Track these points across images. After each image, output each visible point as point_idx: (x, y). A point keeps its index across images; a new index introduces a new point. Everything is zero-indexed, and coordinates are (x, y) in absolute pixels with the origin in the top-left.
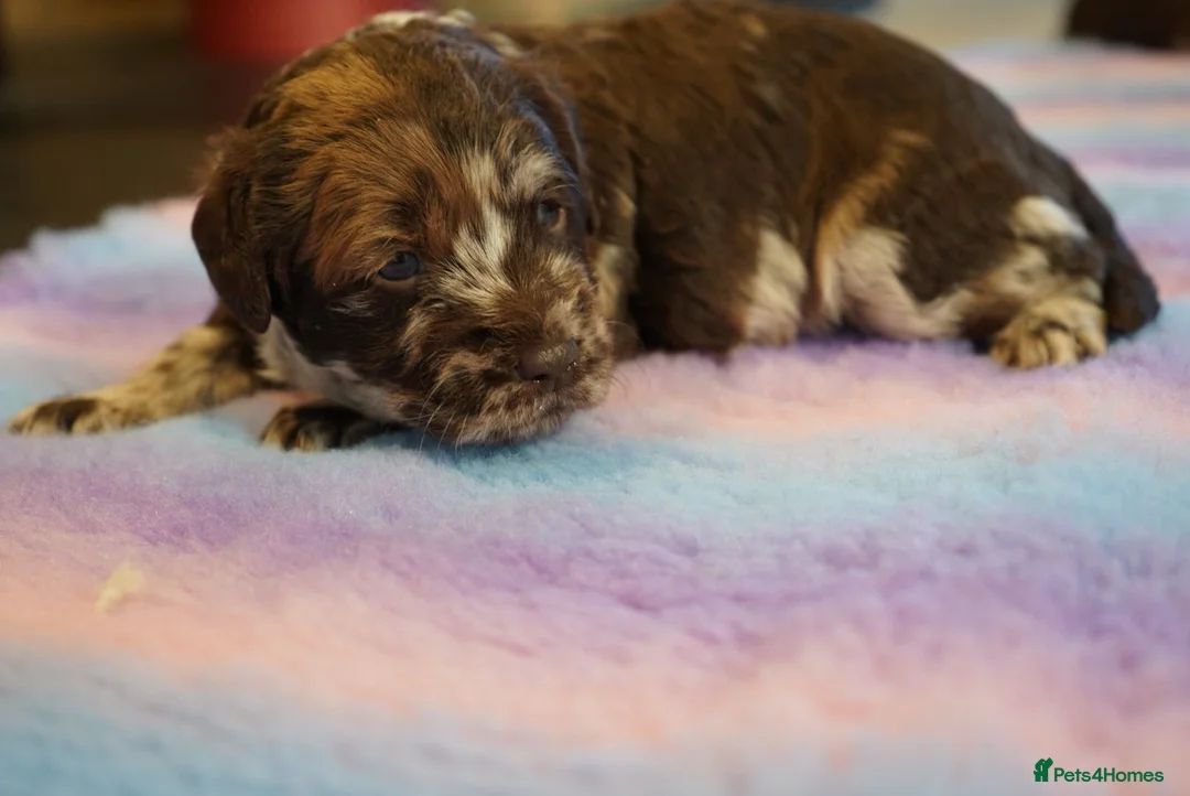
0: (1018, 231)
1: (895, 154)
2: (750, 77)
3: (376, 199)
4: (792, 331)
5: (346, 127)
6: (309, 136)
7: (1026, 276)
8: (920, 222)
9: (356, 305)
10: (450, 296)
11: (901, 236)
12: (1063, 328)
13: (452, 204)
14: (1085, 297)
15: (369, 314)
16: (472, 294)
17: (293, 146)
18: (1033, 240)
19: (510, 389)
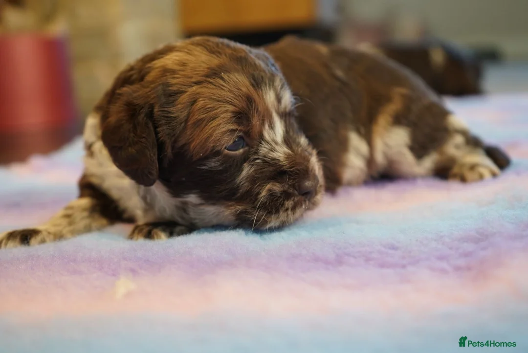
0: (451, 128)
3: (226, 111)
5: (204, 78)
6: (183, 83)
7: (457, 147)
8: (415, 124)
9: (213, 164)
10: (265, 157)
11: (409, 129)
12: (483, 166)
13: (262, 112)
15: (221, 168)
16: (275, 155)
17: (175, 88)
18: (457, 131)
19: (294, 199)
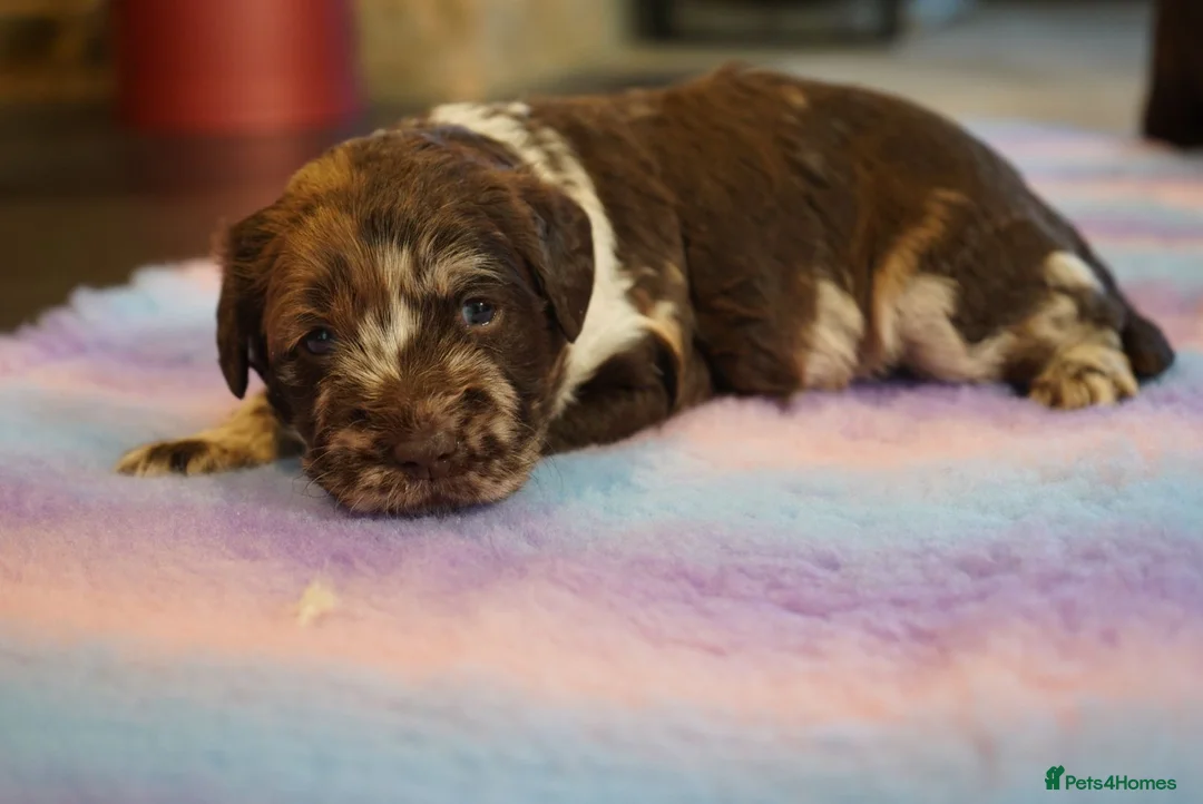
0: (1050, 281)
1: (938, 210)
2: (792, 146)
3: (299, 279)
4: (848, 373)
7: (1058, 322)
8: (969, 271)
9: (289, 374)
10: (346, 375)
11: (953, 282)
12: (1102, 373)
13: (361, 290)
14: (1107, 344)
15: (295, 384)
18: (1064, 290)
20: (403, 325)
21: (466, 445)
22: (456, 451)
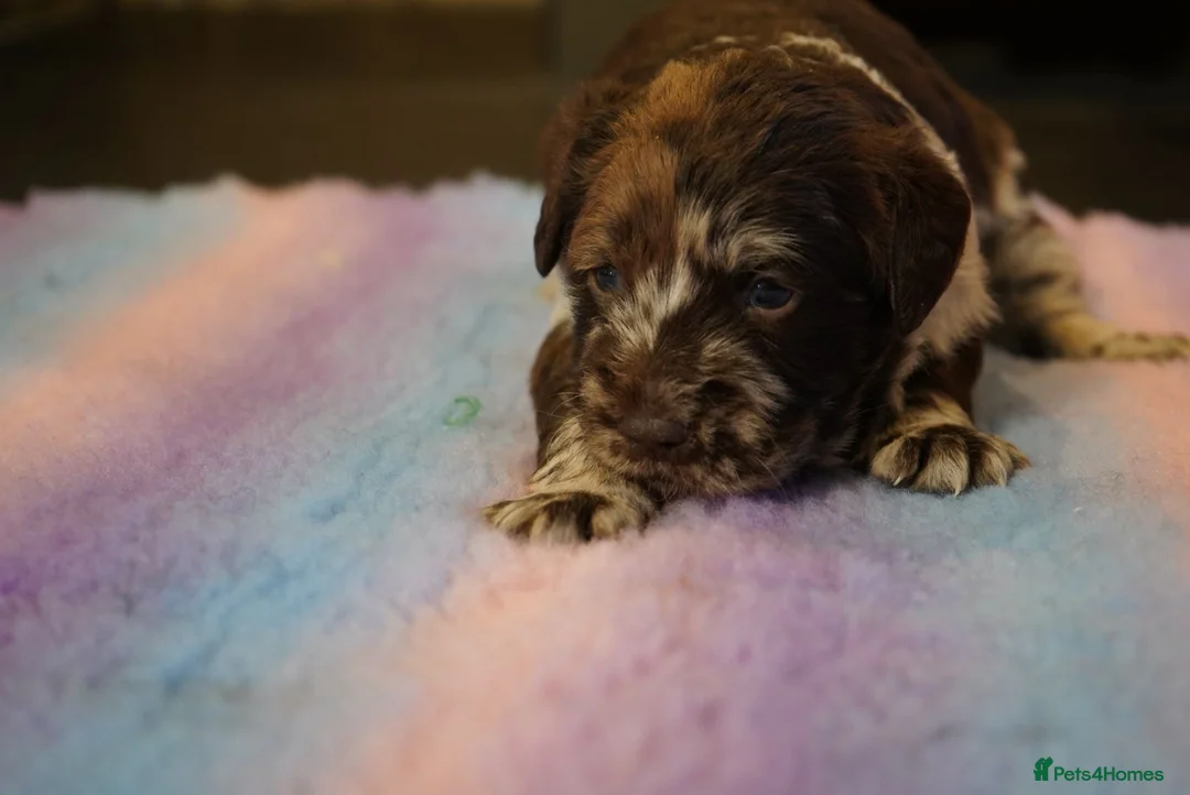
13: (652, 242)
20: (679, 291)
21: (695, 436)
22: (683, 441)
